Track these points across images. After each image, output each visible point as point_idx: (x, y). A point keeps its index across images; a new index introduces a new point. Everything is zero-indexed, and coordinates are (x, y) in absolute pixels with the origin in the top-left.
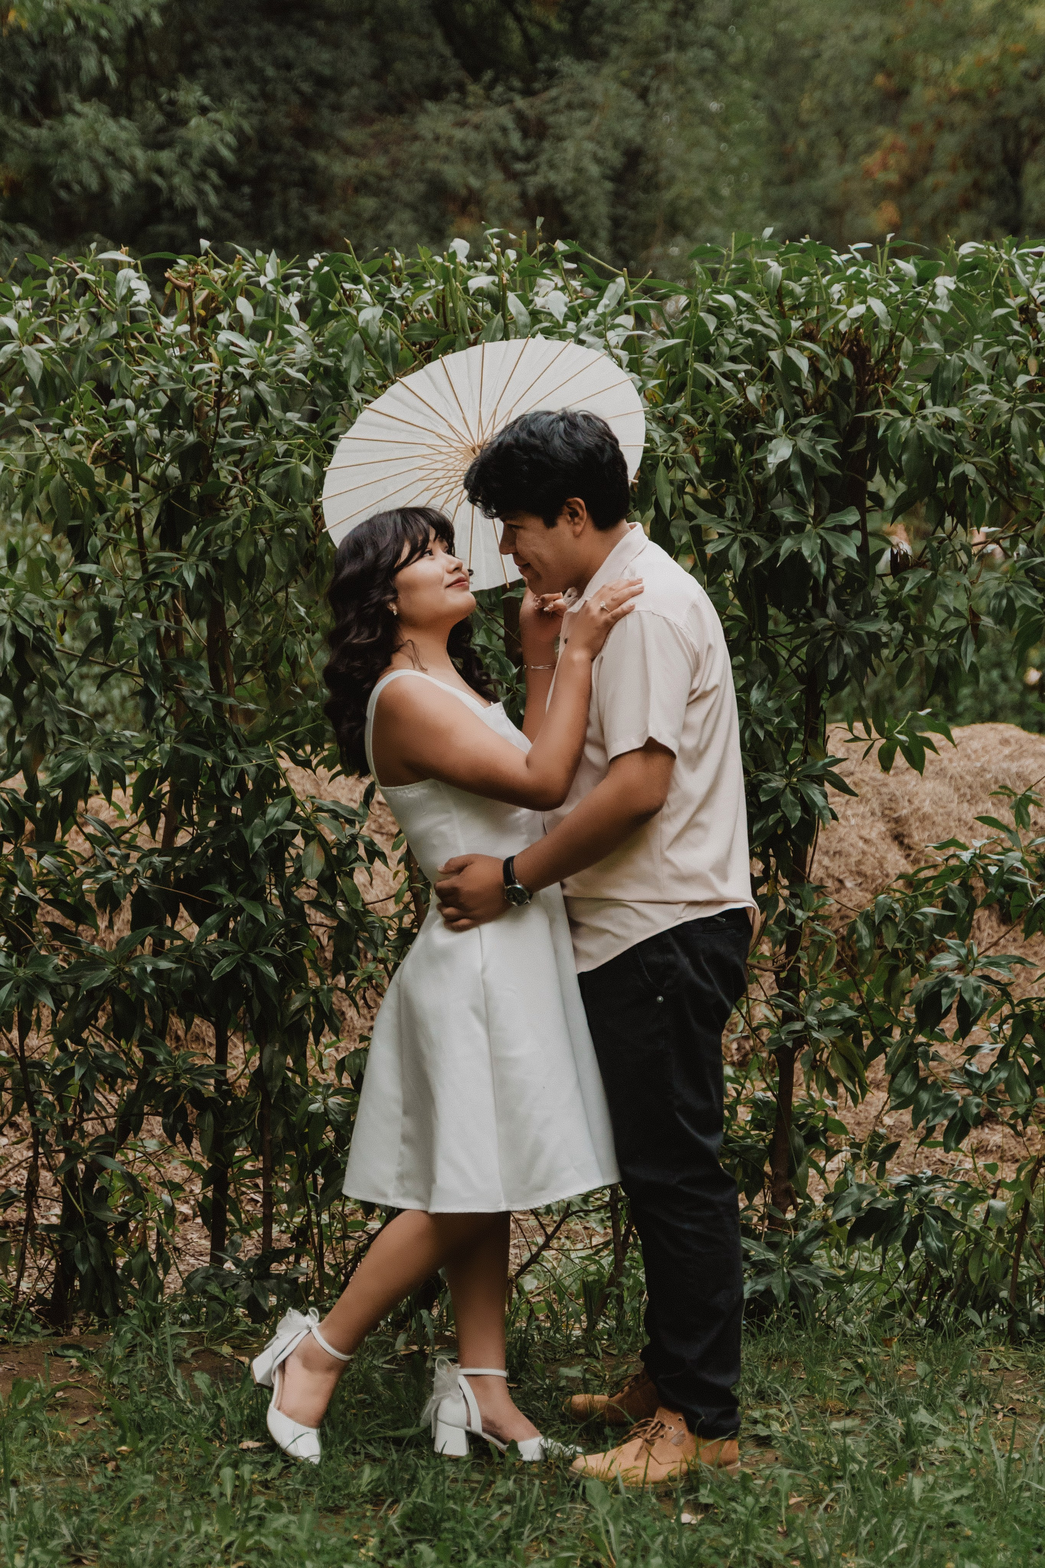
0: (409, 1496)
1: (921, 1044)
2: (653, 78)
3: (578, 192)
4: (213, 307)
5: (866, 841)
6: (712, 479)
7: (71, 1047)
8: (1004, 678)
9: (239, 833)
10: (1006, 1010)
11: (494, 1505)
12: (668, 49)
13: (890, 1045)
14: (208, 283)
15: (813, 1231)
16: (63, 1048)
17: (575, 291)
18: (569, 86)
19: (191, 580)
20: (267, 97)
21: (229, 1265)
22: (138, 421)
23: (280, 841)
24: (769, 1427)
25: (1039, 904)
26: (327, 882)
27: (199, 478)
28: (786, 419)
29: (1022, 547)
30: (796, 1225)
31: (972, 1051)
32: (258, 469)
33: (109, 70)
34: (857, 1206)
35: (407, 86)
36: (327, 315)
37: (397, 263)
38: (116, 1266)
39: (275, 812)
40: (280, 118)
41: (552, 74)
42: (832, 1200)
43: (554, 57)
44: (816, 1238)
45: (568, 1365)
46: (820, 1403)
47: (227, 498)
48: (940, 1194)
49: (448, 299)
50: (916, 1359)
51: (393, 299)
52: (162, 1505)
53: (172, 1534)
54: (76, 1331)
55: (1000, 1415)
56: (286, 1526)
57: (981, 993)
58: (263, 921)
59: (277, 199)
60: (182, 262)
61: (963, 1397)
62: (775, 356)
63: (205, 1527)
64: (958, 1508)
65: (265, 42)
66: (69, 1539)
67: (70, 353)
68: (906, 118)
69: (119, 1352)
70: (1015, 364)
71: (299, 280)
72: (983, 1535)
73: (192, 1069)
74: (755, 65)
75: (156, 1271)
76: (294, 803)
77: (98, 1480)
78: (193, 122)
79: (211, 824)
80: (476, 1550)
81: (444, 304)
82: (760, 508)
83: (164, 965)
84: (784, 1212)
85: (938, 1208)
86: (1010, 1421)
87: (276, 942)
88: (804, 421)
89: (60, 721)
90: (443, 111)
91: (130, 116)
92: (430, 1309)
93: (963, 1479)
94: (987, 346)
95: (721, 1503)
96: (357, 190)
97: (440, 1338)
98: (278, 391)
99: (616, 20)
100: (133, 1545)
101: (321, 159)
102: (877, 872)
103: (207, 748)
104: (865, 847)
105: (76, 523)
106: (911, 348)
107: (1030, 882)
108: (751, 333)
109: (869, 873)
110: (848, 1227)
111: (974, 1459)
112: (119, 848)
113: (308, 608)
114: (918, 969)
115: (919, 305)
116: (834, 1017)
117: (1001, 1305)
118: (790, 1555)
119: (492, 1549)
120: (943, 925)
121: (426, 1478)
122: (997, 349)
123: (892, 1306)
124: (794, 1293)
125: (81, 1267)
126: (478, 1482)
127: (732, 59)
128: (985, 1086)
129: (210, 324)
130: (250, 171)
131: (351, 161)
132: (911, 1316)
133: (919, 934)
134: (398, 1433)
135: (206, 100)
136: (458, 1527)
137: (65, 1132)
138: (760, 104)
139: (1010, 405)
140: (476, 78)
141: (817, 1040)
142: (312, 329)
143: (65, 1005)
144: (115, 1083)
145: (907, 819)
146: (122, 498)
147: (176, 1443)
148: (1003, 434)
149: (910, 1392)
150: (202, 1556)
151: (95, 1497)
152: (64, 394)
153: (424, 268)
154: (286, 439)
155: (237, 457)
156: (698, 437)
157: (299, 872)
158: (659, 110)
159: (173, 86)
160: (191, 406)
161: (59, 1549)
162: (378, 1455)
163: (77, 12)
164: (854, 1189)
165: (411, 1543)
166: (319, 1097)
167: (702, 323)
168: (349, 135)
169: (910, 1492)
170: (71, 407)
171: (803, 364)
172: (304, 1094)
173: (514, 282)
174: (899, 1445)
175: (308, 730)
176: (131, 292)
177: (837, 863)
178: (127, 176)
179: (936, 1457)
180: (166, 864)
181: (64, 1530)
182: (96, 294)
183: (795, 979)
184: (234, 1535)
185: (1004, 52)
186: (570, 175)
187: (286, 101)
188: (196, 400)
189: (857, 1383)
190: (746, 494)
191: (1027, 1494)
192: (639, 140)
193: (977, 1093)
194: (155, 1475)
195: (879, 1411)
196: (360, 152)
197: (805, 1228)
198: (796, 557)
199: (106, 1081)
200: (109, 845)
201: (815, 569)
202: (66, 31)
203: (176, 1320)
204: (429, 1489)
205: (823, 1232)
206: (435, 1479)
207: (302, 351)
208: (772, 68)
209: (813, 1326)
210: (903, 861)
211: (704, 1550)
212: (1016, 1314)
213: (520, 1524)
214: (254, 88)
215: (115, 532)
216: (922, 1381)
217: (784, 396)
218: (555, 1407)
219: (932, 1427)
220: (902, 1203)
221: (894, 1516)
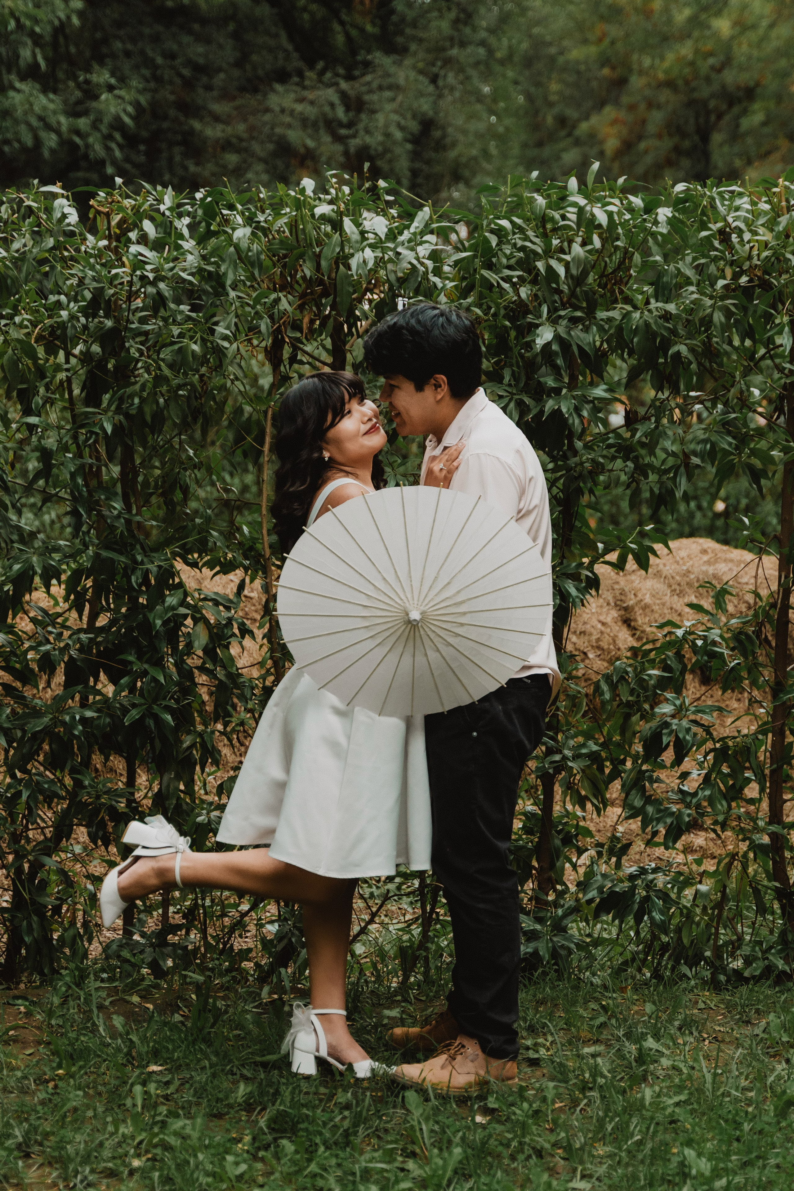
0: (273, 1105)
1: (647, 771)
2: (441, 68)
3: (386, 151)
4: (125, 226)
5: (603, 624)
6: (494, 355)
7: (19, 774)
8: (699, 507)
9: (145, 616)
10: (710, 745)
11: (337, 1112)
12: (452, 47)
13: (625, 771)
14: (121, 209)
15: (568, 908)
16: (13, 776)
17: (393, 217)
18: (380, 73)
19: (109, 429)
20: (158, 79)
21: (136, 937)
22: (69, 311)
23: (176, 622)
24: (537, 1052)
25: (733, 668)
26: (209, 652)
27: (114, 354)
28: (549, 312)
29: (720, 406)
30: (556, 904)
31: (684, 776)
32: (157, 347)
33: (40, 59)
34: (600, 889)
35: (260, 72)
36: (209, 234)
37: (261, 196)
38: (52, 939)
39: (171, 600)
40: (167, 95)
41: (367, 64)
42: (583, 886)
43: (369, 52)
44: (571, 913)
45: (389, 1008)
46: (575, 1034)
47: (135, 369)
48: (661, 880)
49: (300, 222)
50: (644, 1001)
51: (259, 222)
52: (90, 1113)
53: (97, 1135)
54: (22, 986)
55: (707, 1042)
56: (183, 1128)
57: (691, 733)
58: (163, 681)
59: (165, 155)
60: (102, 194)
61: (680, 1029)
62: (540, 265)
63: (122, 1130)
64: (677, 1110)
65: (156, 39)
66: (20, 1139)
67: (20, 259)
68: (625, 100)
69: (56, 1001)
70: (715, 272)
71: (189, 208)
72: (697, 1129)
73: (108, 792)
74: (516, 59)
75: (82, 941)
76: (186, 594)
77: (42, 1095)
78: (103, 97)
79: (123, 610)
80: (324, 1144)
81: (296, 226)
82: (529, 378)
83: (89, 714)
84: (547, 895)
85: (660, 890)
86: (715, 1046)
87: (172, 697)
88: (562, 313)
89: (12, 533)
90: (287, 91)
91: (55, 92)
92: (286, 967)
93: (680, 1088)
94: (695, 259)
95: (505, 1108)
96: (223, 149)
97: (294, 989)
98: (174, 289)
99: (414, 24)
100: (69, 1143)
101: (197, 125)
102: (612, 647)
103: (121, 554)
104: (603, 629)
105: (24, 386)
106: (639, 260)
107: (726, 652)
108: (523, 249)
109: (606, 647)
110: (594, 905)
111: (689, 1074)
112: (55, 628)
113: (195, 451)
114: (646, 717)
115: (646, 229)
116: (584, 751)
117: (706, 962)
118: (555, 1145)
119: (336, 1143)
120: (663, 683)
121: (286, 1092)
122: (703, 261)
123: (625, 963)
124: (554, 954)
125: (26, 939)
126: (324, 1094)
127: (499, 55)
128: (694, 801)
129: (123, 240)
130: (145, 134)
131: (220, 127)
132: (640, 970)
133: (646, 689)
134: (264, 1059)
135: (113, 81)
136: (311, 1128)
137: (15, 838)
138: (519, 88)
139: (712, 302)
140: (312, 67)
141: (572, 768)
142: (198, 244)
143: (15, 745)
144: (52, 802)
145: (633, 608)
146: (58, 368)
147: (100, 1067)
148: (707, 322)
149: (641, 1025)
150: (120, 1150)
151: (39, 1108)
152: (14, 291)
153: (281, 199)
154: (180, 324)
155: (143, 338)
156: (484, 324)
157: (189, 645)
158: (446, 92)
159: (88, 70)
160: (109, 299)
161: (13, 1146)
162: (249, 1075)
163: (17, 14)
164: (599, 877)
165: (275, 1139)
166: (204, 812)
167: (487, 241)
168: (217, 108)
169: (643, 1098)
170: (19, 301)
171: (561, 271)
172: (193, 809)
173: (348, 210)
174: (634, 1064)
175: (196, 540)
176: (64, 216)
177: (582, 640)
178: (54, 136)
179: (660, 1073)
180: (90, 639)
181: (17, 1132)
182: (38, 217)
183: (555, 723)
184: (144, 1135)
185: (697, 51)
186: (380, 138)
187: (171, 83)
188: (113, 295)
189: (602, 1019)
190: (518, 367)
191: (728, 1099)
192: (431, 113)
193: (688, 806)
194: (84, 1092)
195: (618, 1039)
196: (226, 120)
197: (563, 906)
198: (557, 413)
199: (45, 801)
200: (48, 625)
201: (571, 421)
202: (9, 28)
203: (97, 978)
204: (288, 1099)
205: (576, 910)
206: (293, 1093)
207: (192, 260)
208: (528, 62)
209: (569, 978)
210: (631, 639)
211: (492, 1142)
212: (716, 969)
213: (356, 1125)
214: (147, 72)
215: (53, 393)
216: (650, 1017)
217: (547, 294)
218: (380, 1038)
219: (657, 1051)
220: (633, 888)
221: (631, 1116)
